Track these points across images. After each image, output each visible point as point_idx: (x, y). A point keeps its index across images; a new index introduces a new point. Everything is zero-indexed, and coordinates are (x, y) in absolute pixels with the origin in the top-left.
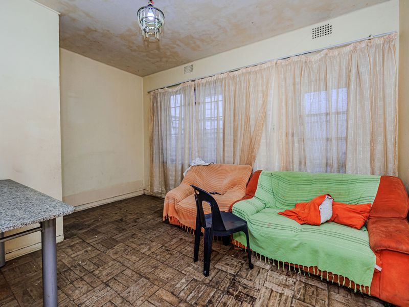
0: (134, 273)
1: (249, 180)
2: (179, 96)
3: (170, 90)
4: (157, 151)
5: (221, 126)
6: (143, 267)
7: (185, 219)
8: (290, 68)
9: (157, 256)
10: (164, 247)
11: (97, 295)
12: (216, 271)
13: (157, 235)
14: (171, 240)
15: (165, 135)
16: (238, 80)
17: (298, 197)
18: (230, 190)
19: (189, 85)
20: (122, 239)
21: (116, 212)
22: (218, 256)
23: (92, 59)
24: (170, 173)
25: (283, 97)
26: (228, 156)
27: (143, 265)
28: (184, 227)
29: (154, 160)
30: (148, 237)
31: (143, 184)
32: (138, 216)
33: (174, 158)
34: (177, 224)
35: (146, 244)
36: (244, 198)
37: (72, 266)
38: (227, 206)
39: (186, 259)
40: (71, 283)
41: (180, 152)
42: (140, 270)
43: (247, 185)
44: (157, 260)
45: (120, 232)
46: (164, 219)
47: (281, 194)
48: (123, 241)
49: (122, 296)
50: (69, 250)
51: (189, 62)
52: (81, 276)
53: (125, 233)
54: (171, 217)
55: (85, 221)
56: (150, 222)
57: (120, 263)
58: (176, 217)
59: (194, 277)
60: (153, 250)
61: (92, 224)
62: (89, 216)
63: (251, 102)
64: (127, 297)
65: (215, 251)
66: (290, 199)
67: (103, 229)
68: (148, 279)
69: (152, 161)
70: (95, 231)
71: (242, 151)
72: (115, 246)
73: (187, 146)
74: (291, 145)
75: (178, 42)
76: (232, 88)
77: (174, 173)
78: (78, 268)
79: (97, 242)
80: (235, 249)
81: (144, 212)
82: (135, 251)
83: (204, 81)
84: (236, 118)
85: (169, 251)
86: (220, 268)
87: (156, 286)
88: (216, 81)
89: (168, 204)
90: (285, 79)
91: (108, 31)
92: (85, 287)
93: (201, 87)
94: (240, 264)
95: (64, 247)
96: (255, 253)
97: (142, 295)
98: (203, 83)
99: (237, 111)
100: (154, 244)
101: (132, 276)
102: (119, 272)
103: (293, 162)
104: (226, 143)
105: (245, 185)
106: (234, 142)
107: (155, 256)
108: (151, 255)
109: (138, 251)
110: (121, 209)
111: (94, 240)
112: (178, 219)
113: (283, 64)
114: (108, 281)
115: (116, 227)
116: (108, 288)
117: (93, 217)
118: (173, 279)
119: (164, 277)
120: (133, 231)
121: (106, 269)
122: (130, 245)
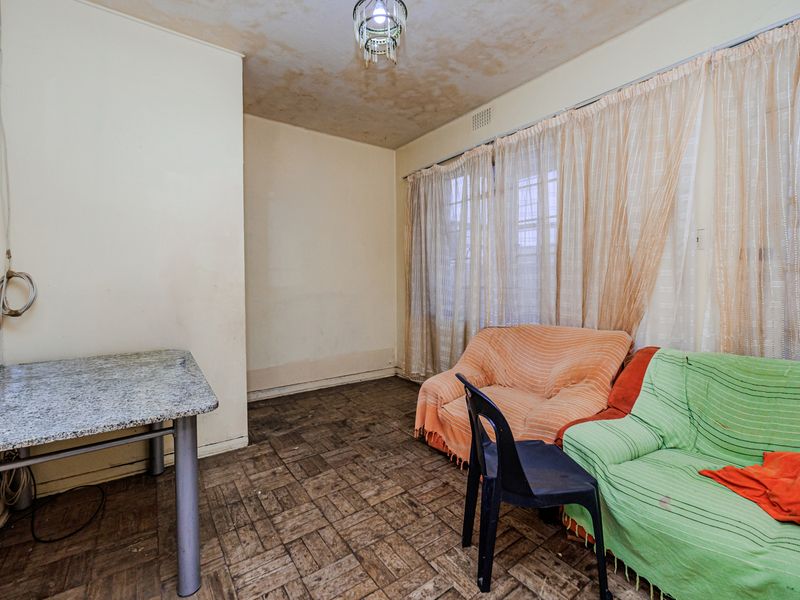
0: (338, 539)
1: (622, 367)
2: (460, 180)
3: (443, 168)
4: (418, 294)
5: (553, 240)
6: (357, 530)
7: (458, 443)
8: (755, 67)
9: (389, 512)
10: (406, 495)
11: (265, 566)
12: (509, 583)
13: (399, 466)
14: (425, 482)
15: (433, 260)
16: (596, 124)
17: (773, 434)
18: (568, 390)
19: (480, 153)
20: (335, 462)
21: (339, 406)
22: (521, 545)
23: (307, 128)
24: (442, 339)
25: (733, 152)
26: (568, 310)
27: (358, 527)
28: (455, 457)
29: (412, 312)
30: (382, 466)
31: (394, 357)
32: (374, 419)
33: (449, 308)
34: (441, 448)
35: (374, 480)
36: (601, 415)
37: (246, 497)
38: (551, 430)
39: (447, 535)
40: (235, 530)
41: (461, 297)
42: (349, 534)
43: (613, 382)
44: (387, 522)
45: (336, 447)
46: (416, 435)
47: (714, 417)
48: (336, 466)
49: (306, 583)
50: (250, 465)
51: (481, 103)
52: (254, 519)
53: (345, 450)
54: (431, 433)
55: (287, 416)
56: (394, 435)
57: (320, 510)
58: (440, 433)
59: (455, 585)
60: (385, 496)
61: (297, 423)
62: (296, 407)
63: (631, 176)
64: (313, 588)
65: (518, 532)
66: (746, 436)
67: (309, 436)
68: (360, 559)
69: (409, 312)
70: (296, 438)
71: (606, 296)
72: (320, 472)
73: (475, 284)
74: (754, 283)
75: (453, 64)
76: (580, 146)
77: (449, 339)
78: (254, 503)
79: (295, 459)
80: (569, 537)
81: (387, 413)
82: (352, 493)
83: (513, 140)
84: (591, 218)
85: (416, 506)
86: (522, 578)
87: (370, 581)
88: (541, 135)
89: (425, 405)
90: (739, 100)
91: (321, 70)
92: (253, 544)
93: (507, 154)
94: (576, 582)
95: (245, 458)
96: (621, 564)
97: (340, 592)
98: (510, 146)
99: (592, 202)
100: (390, 483)
101: (333, 545)
102: (314, 528)
103: (761, 331)
104: (563, 278)
105: (609, 381)
106: (585, 275)
107: (385, 511)
108: (379, 508)
109: (357, 492)
110: (349, 401)
111: (291, 453)
112: (444, 438)
113: (732, 59)
114: (291, 543)
115: (331, 435)
116: (287, 559)
117: (302, 410)
118: (407, 574)
119: (390, 565)
120: (358, 448)
121: (294, 517)
122: (346, 476)
